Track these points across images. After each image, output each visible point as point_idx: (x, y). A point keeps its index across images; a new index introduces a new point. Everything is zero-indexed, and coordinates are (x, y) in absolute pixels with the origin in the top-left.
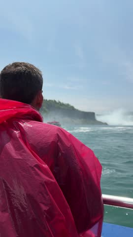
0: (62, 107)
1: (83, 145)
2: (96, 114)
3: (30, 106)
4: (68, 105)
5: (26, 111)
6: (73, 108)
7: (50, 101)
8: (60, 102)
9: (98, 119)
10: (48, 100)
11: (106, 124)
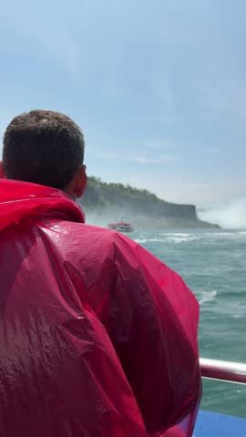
0: (133, 196)
1: (161, 266)
2: (197, 208)
3: (60, 193)
4: (145, 192)
5: (54, 203)
6: (153, 197)
7: (111, 185)
8: (129, 188)
9: (202, 216)
10: (108, 183)
11: (216, 227)
